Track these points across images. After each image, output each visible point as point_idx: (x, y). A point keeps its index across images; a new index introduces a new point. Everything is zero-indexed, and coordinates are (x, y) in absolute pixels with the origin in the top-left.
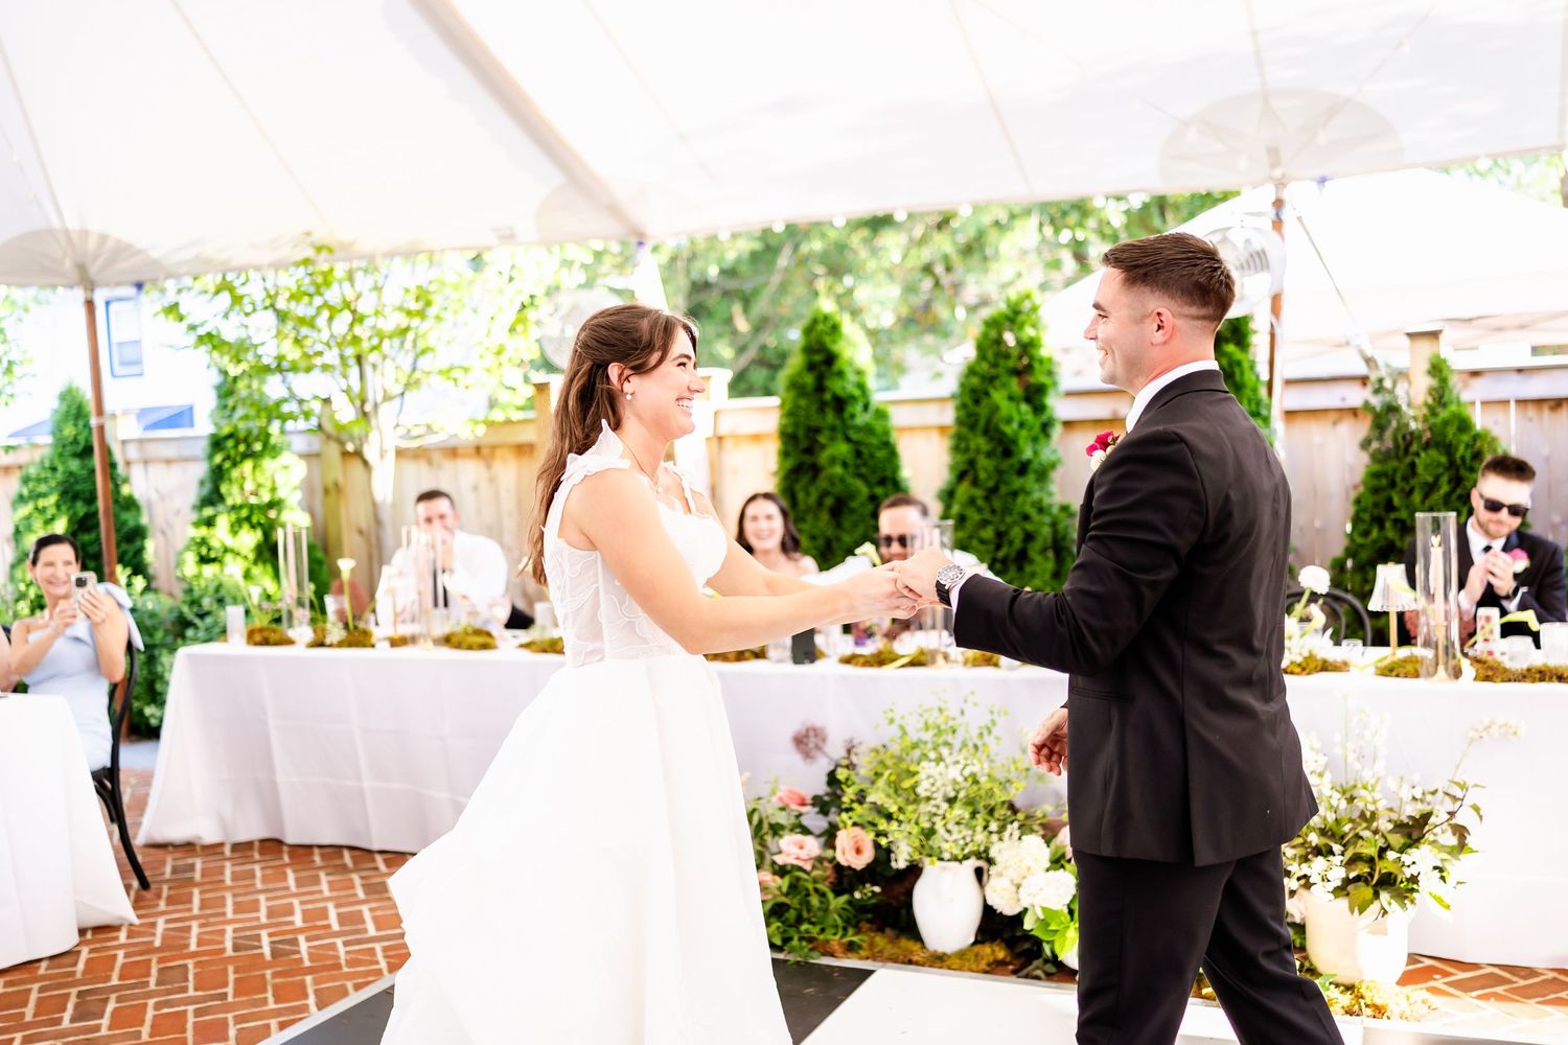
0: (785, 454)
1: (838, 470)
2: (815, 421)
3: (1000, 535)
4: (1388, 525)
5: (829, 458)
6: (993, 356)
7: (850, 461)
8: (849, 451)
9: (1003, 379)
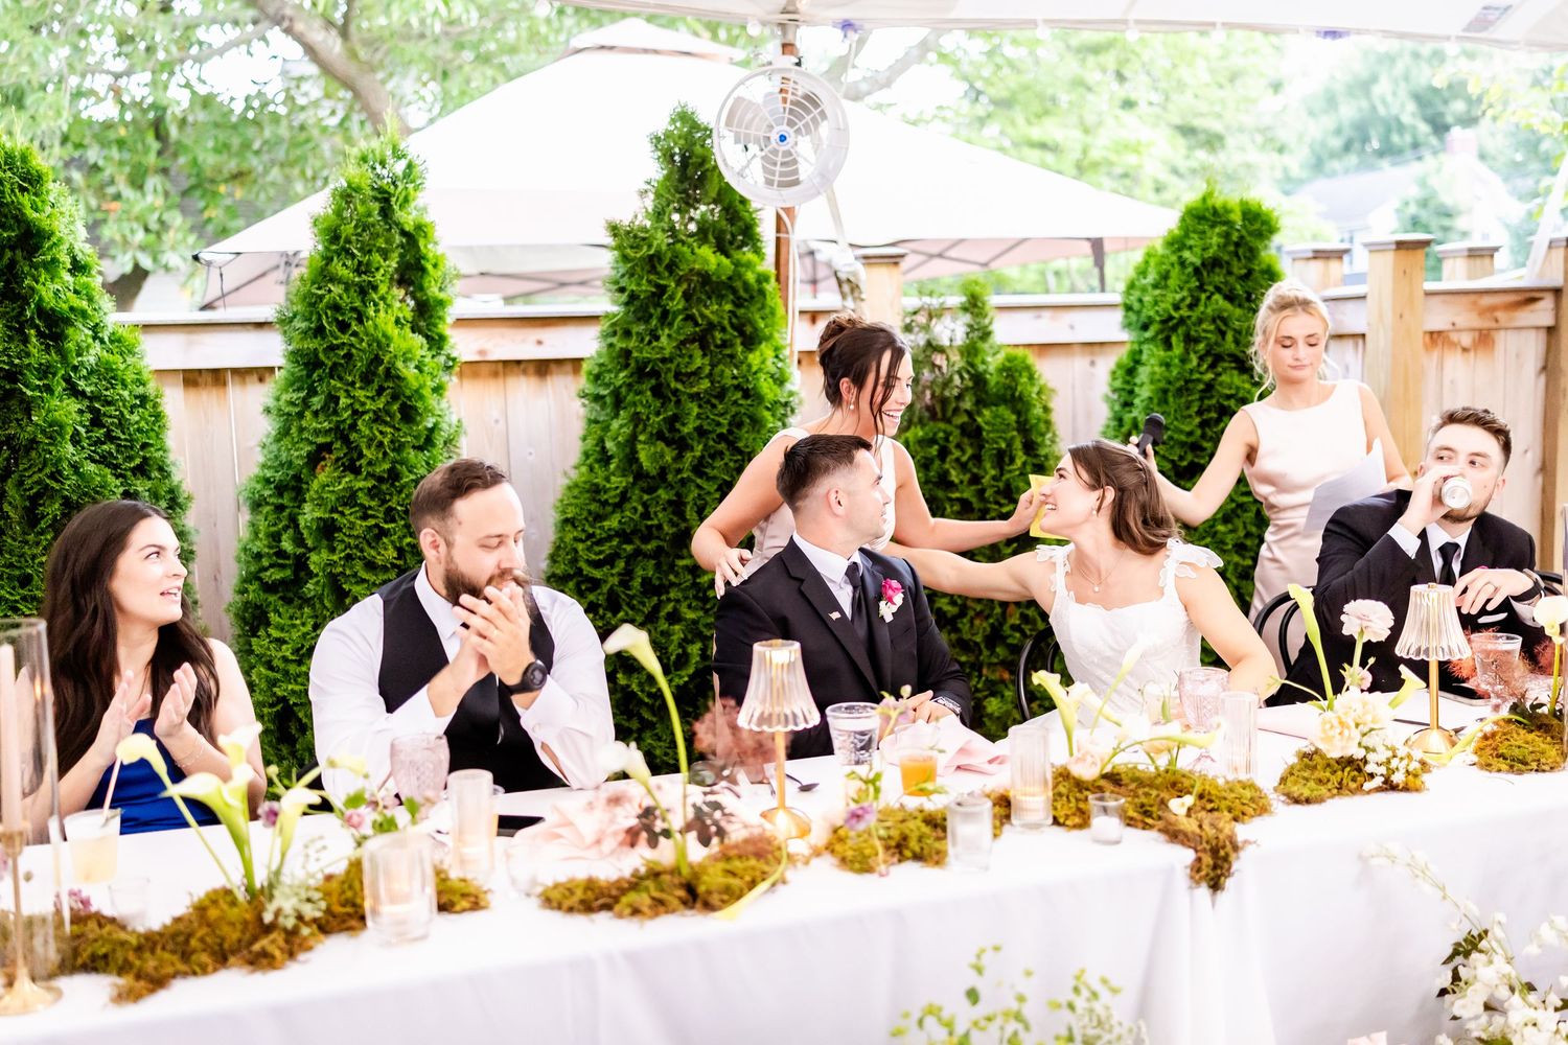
5: (51, 426)
6: (360, 250)
7: (82, 430)
8: (81, 412)
9: (383, 289)
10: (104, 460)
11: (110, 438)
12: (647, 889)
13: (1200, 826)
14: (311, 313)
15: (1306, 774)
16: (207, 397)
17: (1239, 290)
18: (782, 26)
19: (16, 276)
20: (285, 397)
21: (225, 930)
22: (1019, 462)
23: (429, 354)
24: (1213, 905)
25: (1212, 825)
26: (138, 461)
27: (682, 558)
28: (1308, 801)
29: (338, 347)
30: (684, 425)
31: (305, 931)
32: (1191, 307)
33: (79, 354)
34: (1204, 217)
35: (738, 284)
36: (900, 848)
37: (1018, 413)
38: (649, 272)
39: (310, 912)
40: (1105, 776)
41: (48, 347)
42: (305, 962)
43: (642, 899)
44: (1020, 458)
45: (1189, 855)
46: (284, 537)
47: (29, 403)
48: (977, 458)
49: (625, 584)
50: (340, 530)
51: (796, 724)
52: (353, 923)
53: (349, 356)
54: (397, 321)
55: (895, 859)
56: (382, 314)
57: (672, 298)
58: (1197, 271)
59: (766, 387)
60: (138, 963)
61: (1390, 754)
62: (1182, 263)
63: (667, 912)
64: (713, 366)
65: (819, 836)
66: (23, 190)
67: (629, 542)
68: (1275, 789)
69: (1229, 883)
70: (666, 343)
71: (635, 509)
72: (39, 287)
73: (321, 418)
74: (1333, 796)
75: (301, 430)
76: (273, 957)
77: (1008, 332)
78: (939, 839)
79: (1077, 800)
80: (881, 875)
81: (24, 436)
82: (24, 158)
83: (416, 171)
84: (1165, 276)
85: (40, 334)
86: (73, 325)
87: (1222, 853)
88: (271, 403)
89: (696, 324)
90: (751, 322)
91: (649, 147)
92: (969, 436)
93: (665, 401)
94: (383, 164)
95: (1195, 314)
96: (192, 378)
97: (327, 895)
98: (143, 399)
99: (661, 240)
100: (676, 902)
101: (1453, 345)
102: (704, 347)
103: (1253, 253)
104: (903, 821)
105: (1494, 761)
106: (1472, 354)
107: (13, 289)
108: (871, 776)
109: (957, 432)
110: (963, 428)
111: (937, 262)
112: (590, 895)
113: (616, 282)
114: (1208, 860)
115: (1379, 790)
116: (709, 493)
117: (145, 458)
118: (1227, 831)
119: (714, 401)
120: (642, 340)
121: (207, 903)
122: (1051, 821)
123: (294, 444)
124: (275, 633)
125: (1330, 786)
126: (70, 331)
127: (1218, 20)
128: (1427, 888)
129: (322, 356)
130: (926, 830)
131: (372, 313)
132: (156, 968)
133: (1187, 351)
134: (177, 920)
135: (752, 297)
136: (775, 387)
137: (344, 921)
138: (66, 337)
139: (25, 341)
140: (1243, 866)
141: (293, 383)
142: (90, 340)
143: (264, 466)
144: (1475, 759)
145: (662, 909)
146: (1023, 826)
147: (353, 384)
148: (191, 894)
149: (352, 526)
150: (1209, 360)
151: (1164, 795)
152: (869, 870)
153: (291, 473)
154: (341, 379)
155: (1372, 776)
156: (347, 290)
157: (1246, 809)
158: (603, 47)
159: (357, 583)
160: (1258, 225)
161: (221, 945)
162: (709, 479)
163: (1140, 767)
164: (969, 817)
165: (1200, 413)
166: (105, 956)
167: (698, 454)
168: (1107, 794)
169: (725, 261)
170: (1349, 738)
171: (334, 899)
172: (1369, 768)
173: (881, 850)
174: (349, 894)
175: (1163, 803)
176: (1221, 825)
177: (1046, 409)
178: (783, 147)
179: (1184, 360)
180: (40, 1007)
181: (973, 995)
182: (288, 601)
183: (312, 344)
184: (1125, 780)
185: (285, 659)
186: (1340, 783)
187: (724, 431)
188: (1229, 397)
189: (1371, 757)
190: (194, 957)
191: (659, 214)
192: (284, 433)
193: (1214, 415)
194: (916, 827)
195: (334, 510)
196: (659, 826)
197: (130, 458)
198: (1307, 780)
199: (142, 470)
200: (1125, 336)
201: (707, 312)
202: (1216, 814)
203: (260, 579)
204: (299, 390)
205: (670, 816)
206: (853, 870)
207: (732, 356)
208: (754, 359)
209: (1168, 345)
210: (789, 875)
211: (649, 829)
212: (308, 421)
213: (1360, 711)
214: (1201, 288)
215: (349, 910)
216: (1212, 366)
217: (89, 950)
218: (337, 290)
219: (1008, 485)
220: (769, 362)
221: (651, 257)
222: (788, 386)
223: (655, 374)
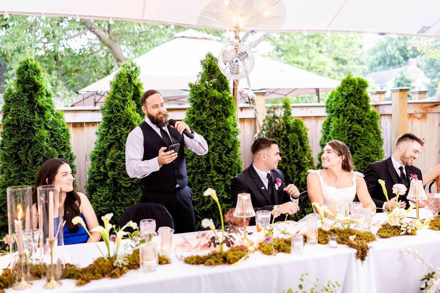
5: (41, 137)
6: (123, 90)
7: (48, 138)
8: (48, 133)
9: (129, 101)
10: (54, 146)
11: (55, 140)
12: (213, 258)
13: (358, 243)
14: (110, 107)
15: (385, 230)
16: (79, 130)
17: (358, 102)
18: (235, 32)
19: (32, 97)
20: (102, 130)
21: (103, 268)
22: (299, 148)
23: (141, 118)
24: (362, 264)
25: (361, 243)
26: (63, 147)
27: (209, 174)
28: (386, 237)
29: (117, 116)
30: (209, 138)
31: (124, 268)
32: (345, 107)
33: (48, 118)
34: (348, 82)
35: (224, 100)
36: (279, 249)
37: (299, 135)
38: (200, 97)
39: (126, 263)
40: (331, 230)
41: (40, 116)
42: (125, 276)
43: (212, 261)
44: (299, 147)
45: (355, 251)
46: (101, 167)
47: (35, 131)
48: (287, 147)
49: (193, 181)
50: (117, 165)
51: (249, 215)
52: (136, 267)
53: (120, 119)
54: (133, 110)
55: (277, 251)
56: (129, 108)
57: (206, 103)
58: (346, 97)
59: (231, 127)
60: (82, 276)
61: (407, 225)
62: (342, 95)
63: (219, 264)
64: (217, 122)
65: (256, 245)
66: (35, 74)
67: (194, 169)
68: (376, 234)
69: (366, 258)
70: (205, 116)
71: (196, 160)
72: (38, 100)
73: (112, 135)
74: (392, 236)
75: (107, 138)
76: (117, 275)
77: (296, 113)
78: (288, 246)
79: (324, 236)
80: (274, 255)
81: (33, 140)
82: (35, 66)
83: (138, 70)
84: (338, 98)
85: (38, 113)
86: (47, 110)
87: (364, 250)
88: (98, 131)
89: (213, 111)
90: (227, 110)
91: (200, 63)
92: (285, 141)
93: (204, 131)
94: (129, 68)
95: (346, 109)
96: (75, 125)
97: (129, 259)
98: (64, 130)
99: (204, 88)
100: (220, 262)
101: (416, 117)
102: (215, 117)
103: (361, 92)
104: (279, 241)
105: (435, 227)
106: (421, 119)
107: (31, 101)
108: (271, 229)
109: (282, 140)
110: (283, 139)
111: (272, 94)
112: (198, 260)
113: (191, 100)
114: (360, 252)
115: (404, 234)
116: (216, 156)
117: (64, 146)
118: (365, 244)
119: (217, 131)
120: (198, 115)
121: (98, 261)
122: (317, 242)
123: (105, 142)
124: (99, 194)
125: (391, 233)
126: (46, 112)
127: (352, 30)
128: (419, 260)
129: (113, 119)
130: (285, 244)
131: (126, 107)
132: (87, 277)
133: (344, 118)
134: (91, 265)
135: (227, 104)
136: (234, 128)
137: (133, 266)
138: (45, 113)
139: (34, 114)
140: (370, 253)
141: (104, 126)
142: (51, 114)
143: (96, 148)
144: (429, 227)
145: (217, 263)
146: (310, 243)
147: (121, 126)
148: (93, 259)
149: (120, 164)
150: (350, 121)
151: (347, 235)
152: (271, 254)
153: (103, 150)
154: (118, 125)
155: (402, 231)
156: (119, 101)
157: (369, 239)
158: (183, 37)
159: (121, 180)
160: (363, 85)
161: (103, 272)
162: (216, 152)
163: (340, 228)
164: (297, 240)
165: (348, 135)
166: (73, 274)
167: (213, 146)
168: (332, 235)
169: (220, 94)
170: (397, 221)
171: (131, 260)
172: (402, 229)
173: (274, 249)
174: (134, 259)
175: (348, 237)
176: (363, 243)
177: (306, 134)
178: (236, 64)
179: (343, 121)
180: (57, 287)
181: (301, 287)
182: (102, 185)
183: (110, 116)
184: (336, 232)
185: (101, 201)
186: (394, 233)
187: (220, 139)
188: (356, 131)
189: (402, 226)
190: (96, 275)
191: (203, 81)
192: (101, 140)
193: (351, 136)
194: (282, 243)
195: (115, 160)
196: (216, 242)
197: (61, 146)
198: (385, 232)
199: (63, 149)
200: (326, 115)
201: (216, 107)
202: (362, 240)
203: (94, 179)
204: (106, 128)
205: (219, 239)
206: (266, 254)
207: (222, 119)
208: (228, 120)
209: (339, 117)
210: (249, 255)
211: (214, 242)
212: (109, 136)
213: (399, 213)
214: (347, 102)
215: (134, 263)
216: (351, 123)
217: (69, 273)
218: (117, 101)
219: (296, 154)
220: (232, 121)
221: (201, 93)
222: (237, 128)
223: (202, 124)
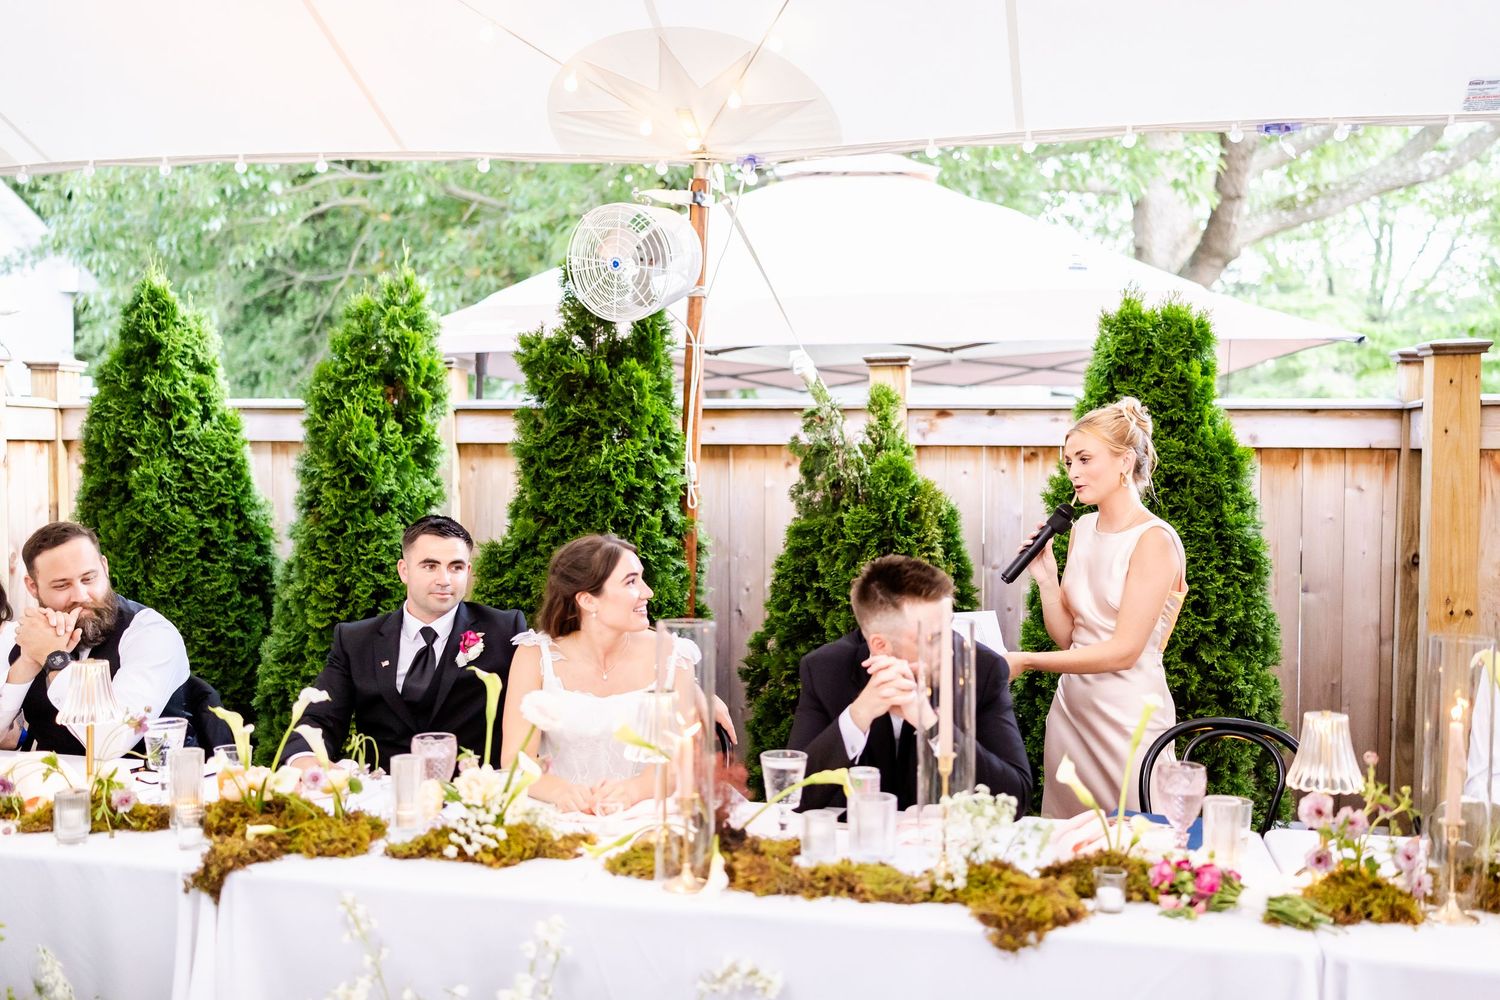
0: (88, 470)
1: (152, 494)
2: (127, 427)
3: (344, 589)
4: (809, 595)
7: (172, 482)
9: (362, 387)
26: (214, 506)
33: (179, 429)
41: (161, 423)
56: (355, 405)
72: (151, 382)
117: (219, 504)
131: (348, 405)
156: (336, 386)
178: (616, 272)
197: (210, 504)
